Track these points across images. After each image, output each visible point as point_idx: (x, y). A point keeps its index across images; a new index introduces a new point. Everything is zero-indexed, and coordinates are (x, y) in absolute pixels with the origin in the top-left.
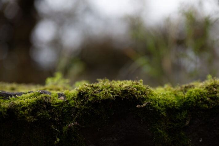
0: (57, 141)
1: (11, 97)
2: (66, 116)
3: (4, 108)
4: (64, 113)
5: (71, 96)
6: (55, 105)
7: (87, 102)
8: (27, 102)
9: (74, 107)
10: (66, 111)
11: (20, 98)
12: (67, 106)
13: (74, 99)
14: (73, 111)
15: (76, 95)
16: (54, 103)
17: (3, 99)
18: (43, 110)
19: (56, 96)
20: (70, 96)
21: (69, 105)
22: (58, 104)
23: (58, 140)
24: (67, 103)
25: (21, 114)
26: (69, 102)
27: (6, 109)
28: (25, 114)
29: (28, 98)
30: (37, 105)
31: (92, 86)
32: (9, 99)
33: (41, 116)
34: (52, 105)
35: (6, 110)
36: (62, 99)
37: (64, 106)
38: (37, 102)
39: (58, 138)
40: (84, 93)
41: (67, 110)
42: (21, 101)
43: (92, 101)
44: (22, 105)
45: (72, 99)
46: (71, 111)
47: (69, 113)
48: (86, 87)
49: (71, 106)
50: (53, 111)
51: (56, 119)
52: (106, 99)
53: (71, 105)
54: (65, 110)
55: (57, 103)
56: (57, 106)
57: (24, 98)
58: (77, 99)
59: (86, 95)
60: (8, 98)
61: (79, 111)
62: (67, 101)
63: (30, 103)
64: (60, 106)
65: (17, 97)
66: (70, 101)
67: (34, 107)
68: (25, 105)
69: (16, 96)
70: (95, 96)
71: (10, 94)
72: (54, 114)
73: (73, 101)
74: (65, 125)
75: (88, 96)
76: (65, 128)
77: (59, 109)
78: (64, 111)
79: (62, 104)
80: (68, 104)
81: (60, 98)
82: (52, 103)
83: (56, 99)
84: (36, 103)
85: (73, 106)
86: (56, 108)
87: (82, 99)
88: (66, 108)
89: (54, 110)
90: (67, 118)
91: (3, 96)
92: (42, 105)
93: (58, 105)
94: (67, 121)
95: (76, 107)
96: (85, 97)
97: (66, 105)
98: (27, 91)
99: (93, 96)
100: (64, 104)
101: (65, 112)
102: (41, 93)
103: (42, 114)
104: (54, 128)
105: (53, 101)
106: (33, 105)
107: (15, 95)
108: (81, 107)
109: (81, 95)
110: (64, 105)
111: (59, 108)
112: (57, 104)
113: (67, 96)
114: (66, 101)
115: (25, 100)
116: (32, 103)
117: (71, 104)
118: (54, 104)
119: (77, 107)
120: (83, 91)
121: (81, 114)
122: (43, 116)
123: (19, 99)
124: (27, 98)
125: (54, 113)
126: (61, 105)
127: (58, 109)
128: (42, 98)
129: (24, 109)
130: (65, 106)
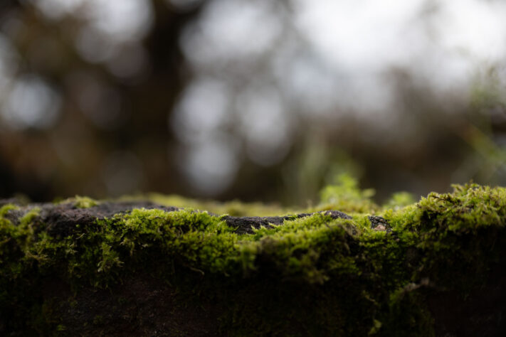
0: (376, 329)
1: (257, 226)
2: (393, 268)
3: (247, 253)
4: (391, 262)
5: (404, 222)
6: (368, 244)
7: (446, 233)
8: (305, 237)
9: (413, 247)
10: (394, 257)
11: (283, 230)
12: (397, 246)
13: (411, 229)
14: (411, 255)
15: (416, 219)
16: (366, 239)
17: (236, 232)
18: (342, 256)
19: (366, 224)
20: (398, 222)
21: (400, 243)
22: (376, 240)
23: (378, 324)
24: (395, 239)
25: (293, 266)
26: (399, 236)
27: (254, 254)
28: (303, 266)
29: (306, 229)
30: (328, 244)
31: (449, 199)
32: (252, 232)
33: (338, 270)
34: (360, 244)
35: (253, 257)
36: (381, 230)
37: (389, 246)
38: (329, 237)
39: (376, 321)
40: (435, 215)
41: (395, 254)
42: (287, 235)
43: (457, 231)
44: (293, 245)
45: (405, 229)
46: (404, 256)
47: (401, 262)
48: (435, 200)
49: (404, 246)
50: (364, 258)
51: (372, 276)
52: (487, 226)
53: (405, 243)
54: (392, 254)
55: (374, 238)
56: (373, 245)
57: (293, 227)
58: (419, 228)
59: (440, 219)
60: (248, 229)
61: (426, 257)
62: (395, 233)
63: (313, 238)
64: (381, 246)
65: (273, 227)
66: (401, 233)
67: (323, 249)
68: (300, 242)
69: (270, 224)
70: (463, 220)
71: (253, 220)
72: (367, 264)
73: (410, 233)
74: (393, 288)
75: (445, 220)
76: (393, 297)
77: (379, 253)
78: (389, 257)
79: (385, 241)
80: (398, 240)
81: (376, 228)
82: (361, 238)
83: (369, 231)
84: (327, 239)
85: (410, 244)
86: (372, 250)
87: (432, 227)
88: (393, 249)
89: (366, 256)
90: (397, 273)
91: (234, 226)
92: (339, 243)
93: (376, 244)
94: (396, 280)
95: (418, 246)
96: (440, 223)
97: (393, 244)
98: (296, 214)
99: (459, 219)
100: (388, 241)
101: (393, 259)
102: (334, 217)
103: (340, 265)
104: (368, 297)
105: (362, 235)
106: (319, 244)
107: (265, 223)
108: (432, 246)
109: (428, 218)
110: (390, 243)
111: (377, 250)
112: (372, 241)
113: (391, 222)
114: (392, 235)
115: (295, 232)
116: (317, 239)
117: (404, 240)
118: (366, 242)
119: (422, 245)
120: (433, 209)
121: (432, 262)
122: (342, 269)
123: (280, 232)
124: (302, 228)
125: (366, 262)
126: (382, 243)
127: (376, 252)
128: (340, 226)
129: (299, 253)
130: (391, 246)
